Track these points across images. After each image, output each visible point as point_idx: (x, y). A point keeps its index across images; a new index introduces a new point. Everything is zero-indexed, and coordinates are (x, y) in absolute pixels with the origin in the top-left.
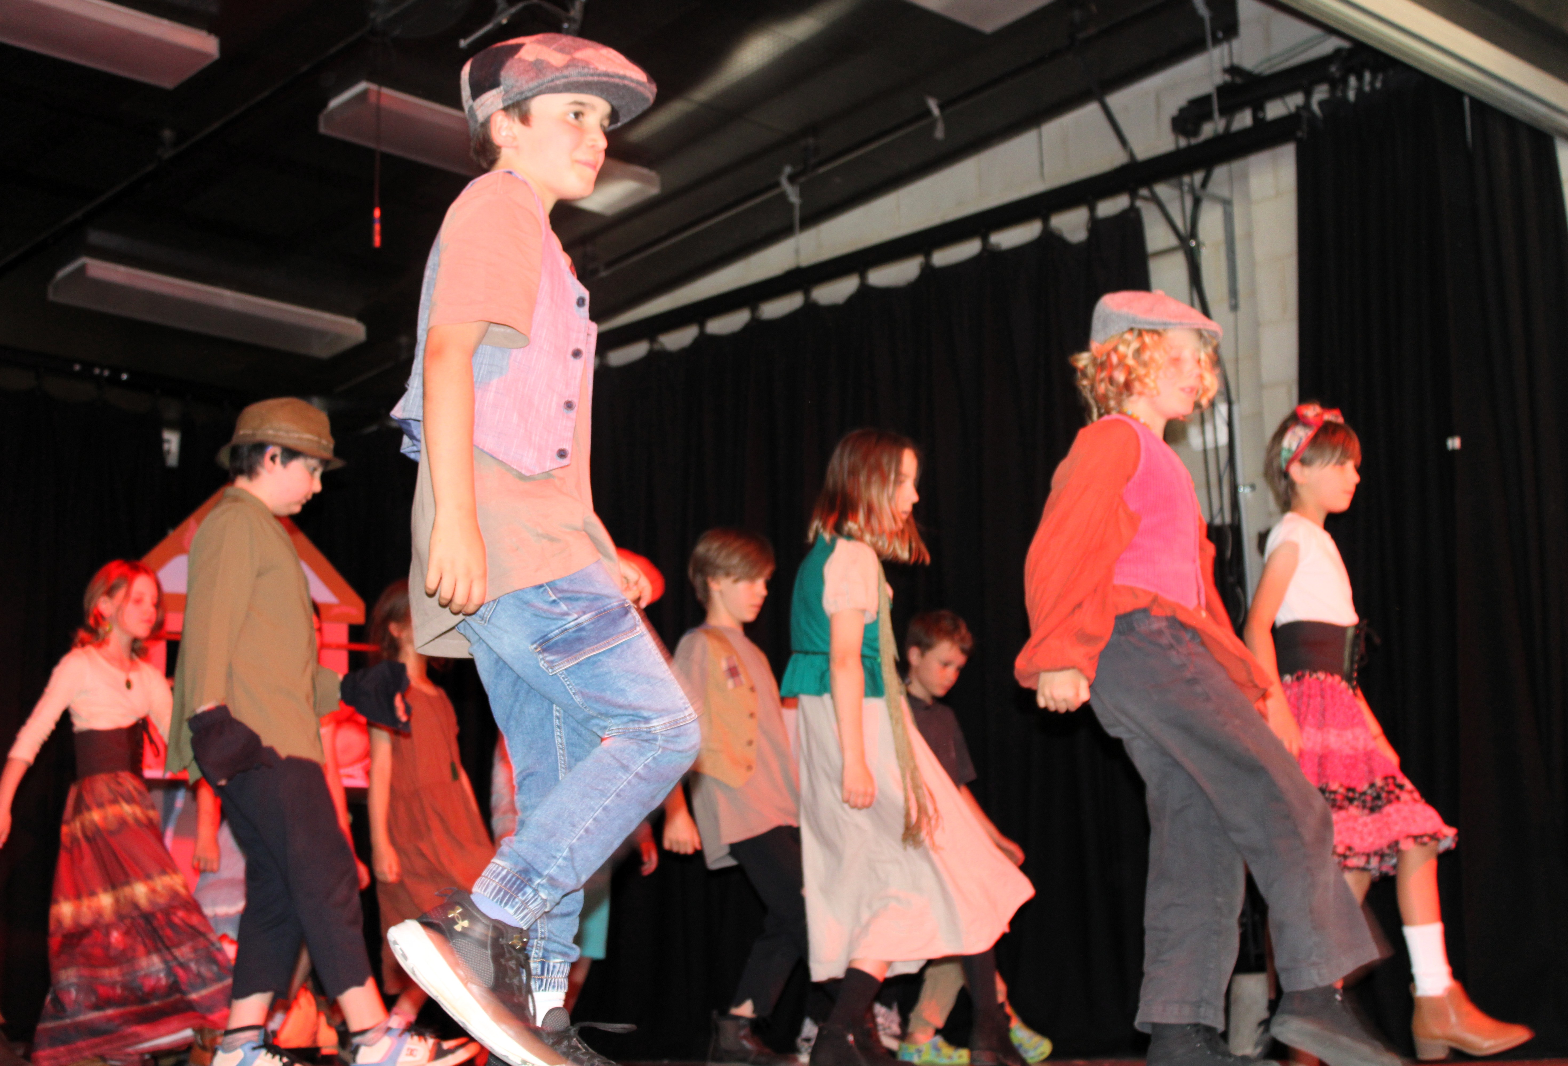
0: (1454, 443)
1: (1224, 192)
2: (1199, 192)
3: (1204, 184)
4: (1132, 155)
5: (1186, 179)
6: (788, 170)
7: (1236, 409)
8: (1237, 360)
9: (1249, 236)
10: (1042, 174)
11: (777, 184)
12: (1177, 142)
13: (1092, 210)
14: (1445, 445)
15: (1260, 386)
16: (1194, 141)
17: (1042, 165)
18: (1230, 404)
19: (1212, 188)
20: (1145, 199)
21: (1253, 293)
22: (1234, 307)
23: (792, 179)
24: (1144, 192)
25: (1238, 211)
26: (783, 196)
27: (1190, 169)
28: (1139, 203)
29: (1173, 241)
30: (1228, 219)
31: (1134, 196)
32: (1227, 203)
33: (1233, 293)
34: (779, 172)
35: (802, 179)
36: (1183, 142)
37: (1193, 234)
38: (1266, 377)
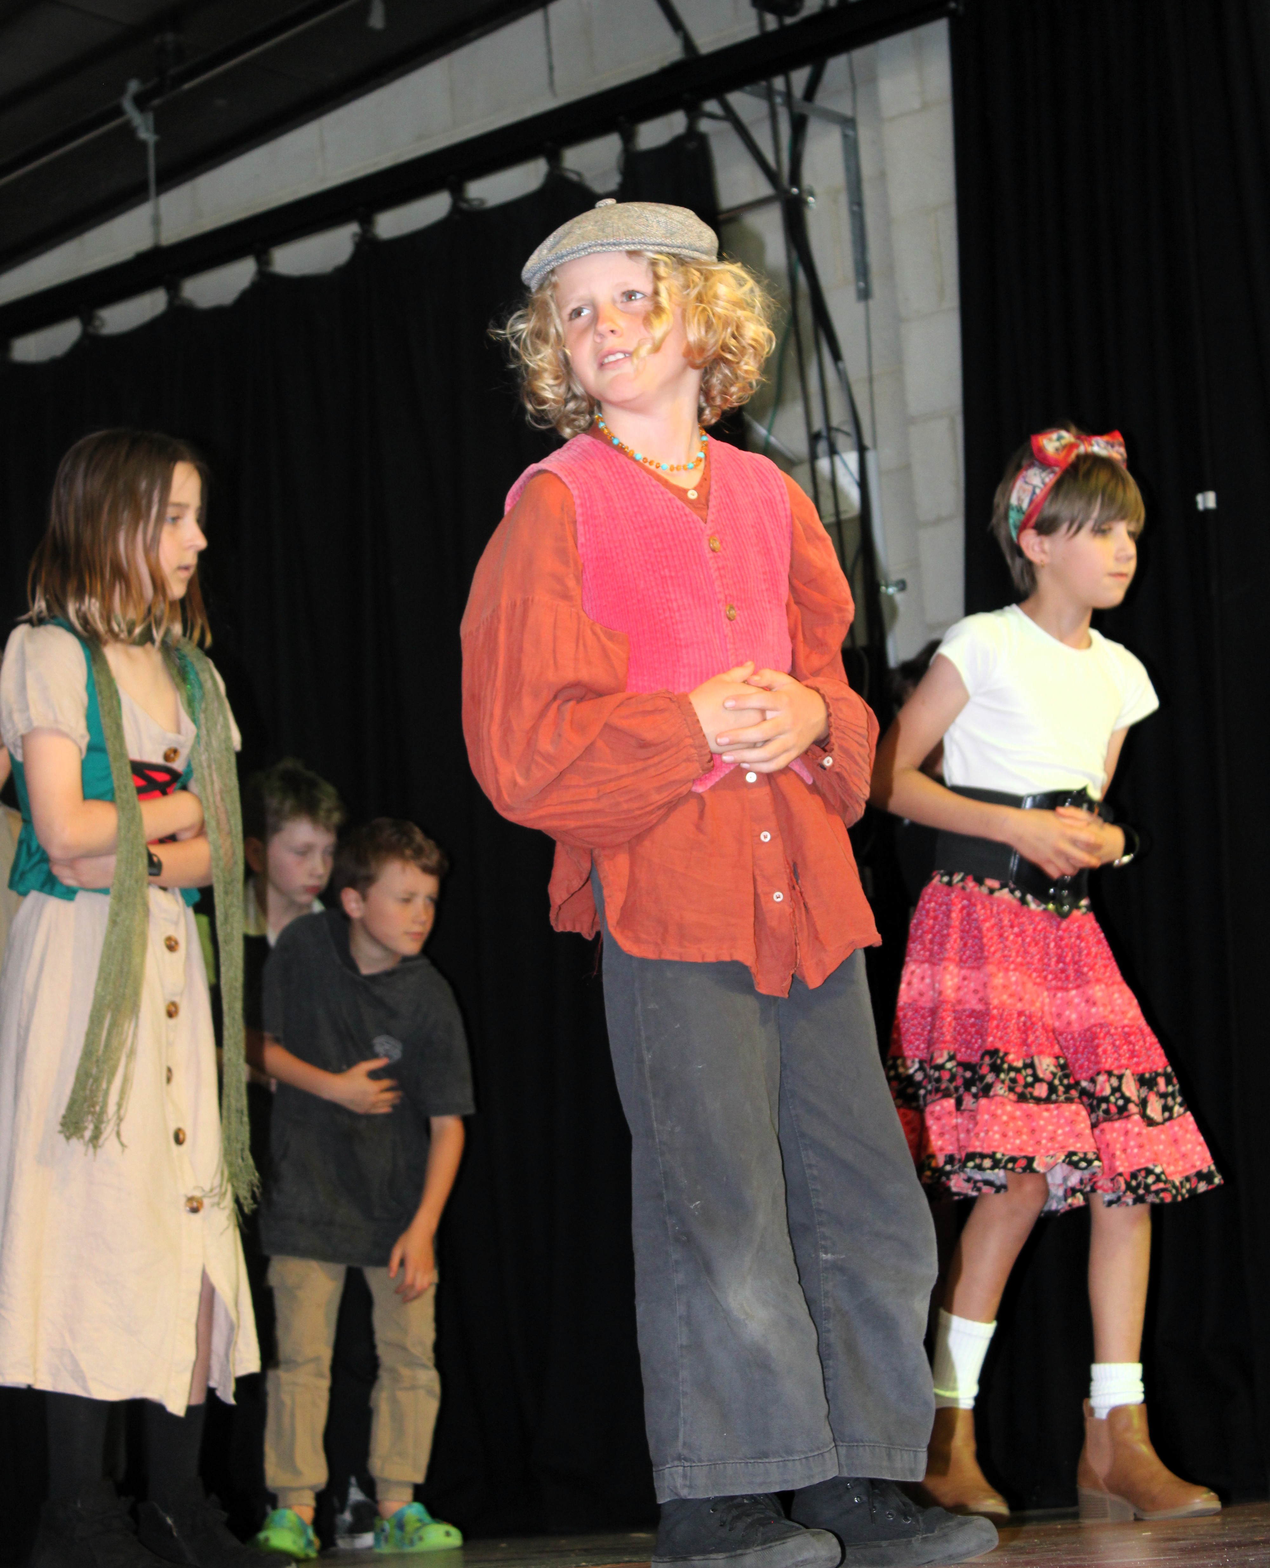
0: (1207, 500)
1: (844, 107)
2: (802, 107)
3: (810, 93)
4: (688, 44)
5: (779, 83)
6: (134, 86)
7: (870, 456)
8: (871, 380)
9: (882, 176)
10: (551, 83)
11: (119, 111)
12: (762, 23)
13: (628, 138)
14: (1194, 503)
15: (908, 421)
16: (789, 21)
17: (551, 68)
18: (862, 450)
19: (823, 99)
20: (712, 116)
21: (890, 271)
22: (865, 294)
23: (141, 102)
24: (712, 106)
25: (864, 134)
26: (128, 130)
27: (785, 67)
28: (705, 125)
29: (765, 189)
30: (851, 149)
31: (694, 112)
32: (848, 123)
33: (862, 270)
34: (121, 91)
35: (156, 102)
36: (771, 23)
37: (795, 177)
38: (915, 406)
